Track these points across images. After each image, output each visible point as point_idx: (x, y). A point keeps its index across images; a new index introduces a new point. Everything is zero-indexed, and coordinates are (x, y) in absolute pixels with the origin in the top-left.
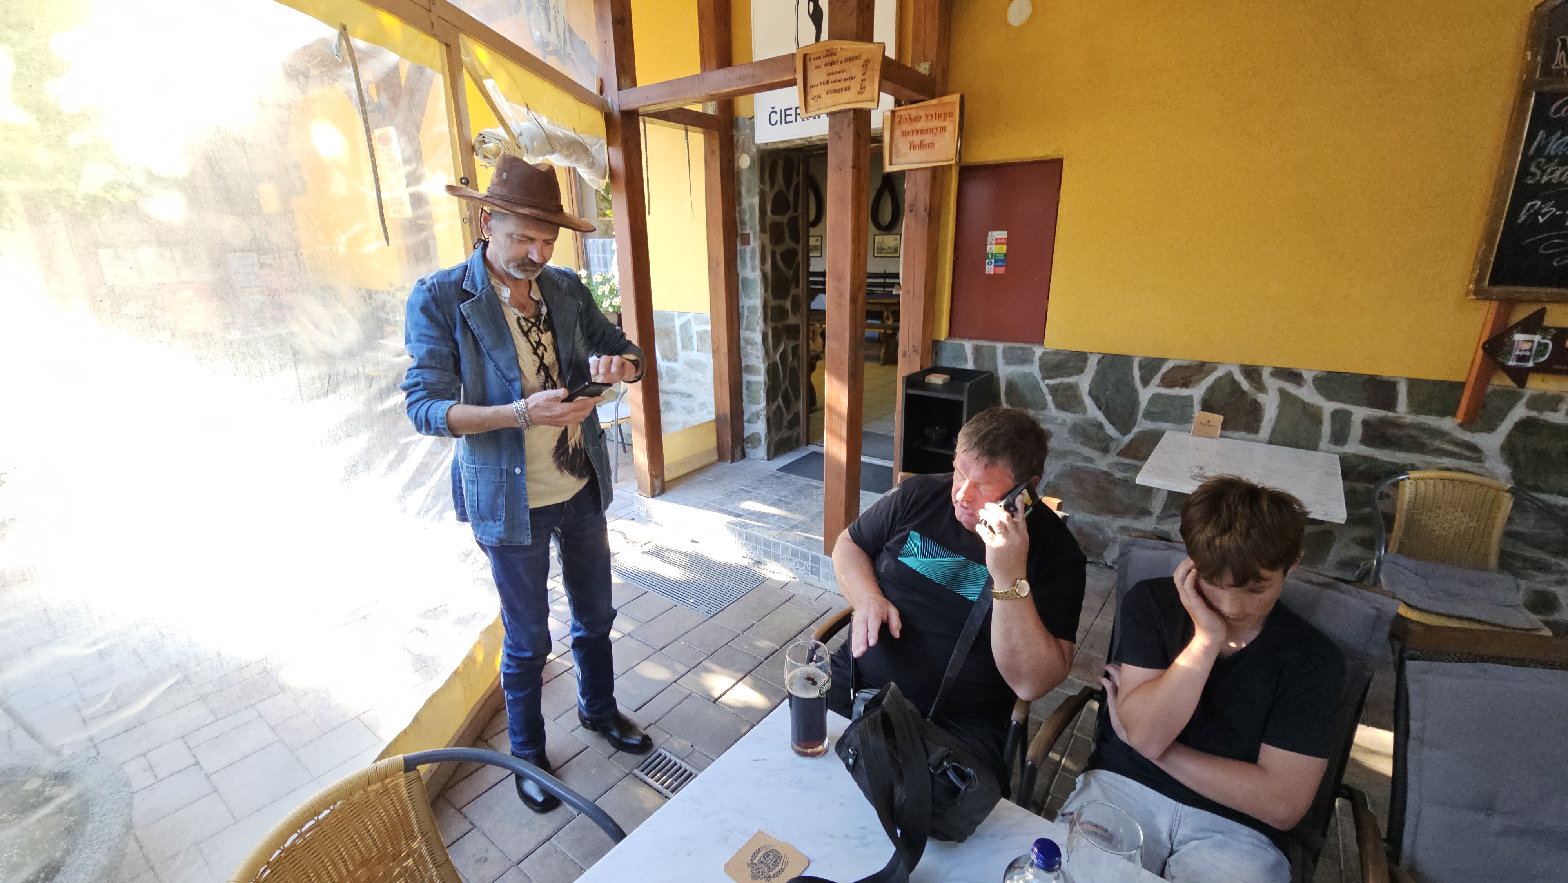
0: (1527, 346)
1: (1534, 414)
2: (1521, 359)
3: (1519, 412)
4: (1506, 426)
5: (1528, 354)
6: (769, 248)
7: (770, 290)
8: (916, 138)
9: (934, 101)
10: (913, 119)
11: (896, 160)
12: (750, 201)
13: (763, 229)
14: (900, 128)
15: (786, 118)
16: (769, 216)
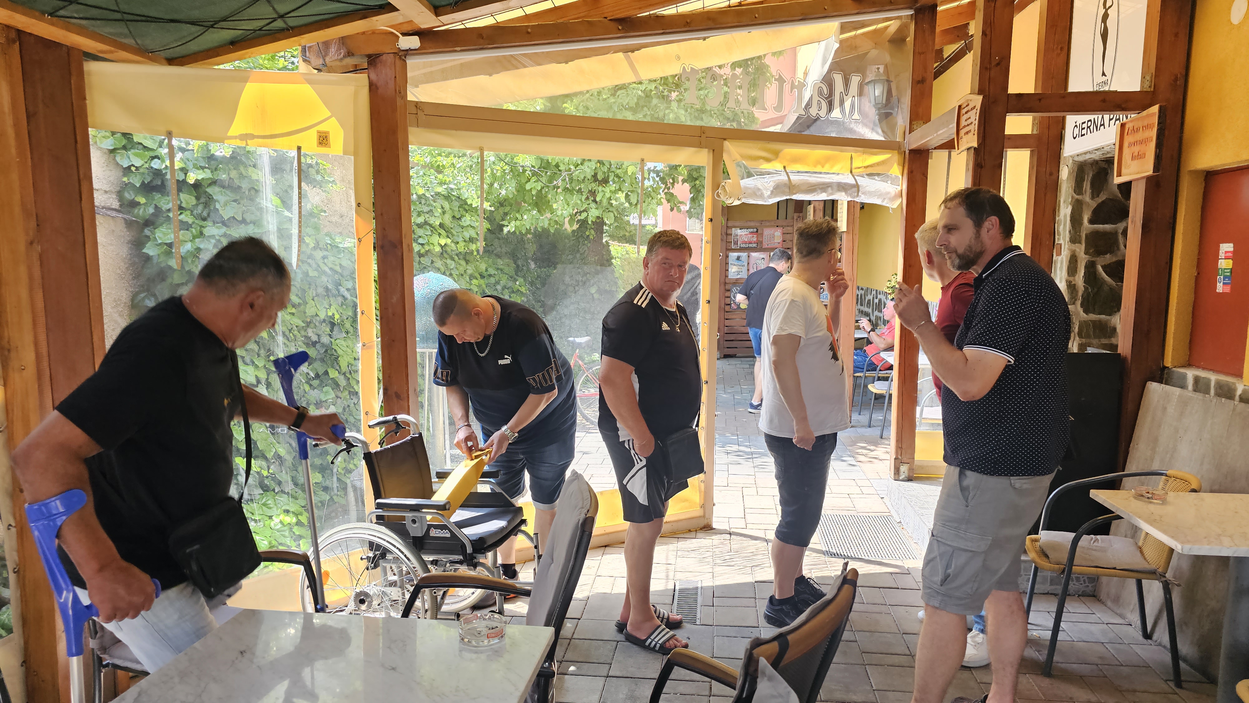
6: (1083, 259)
7: (1079, 303)
8: (1136, 149)
9: (1145, 113)
10: (1135, 130)
11: (1124, 171)
12: (1065, 211)
13: (1074, 240)
14: (1128, 140)
15: (1082, 131)
16: (1086, 226)
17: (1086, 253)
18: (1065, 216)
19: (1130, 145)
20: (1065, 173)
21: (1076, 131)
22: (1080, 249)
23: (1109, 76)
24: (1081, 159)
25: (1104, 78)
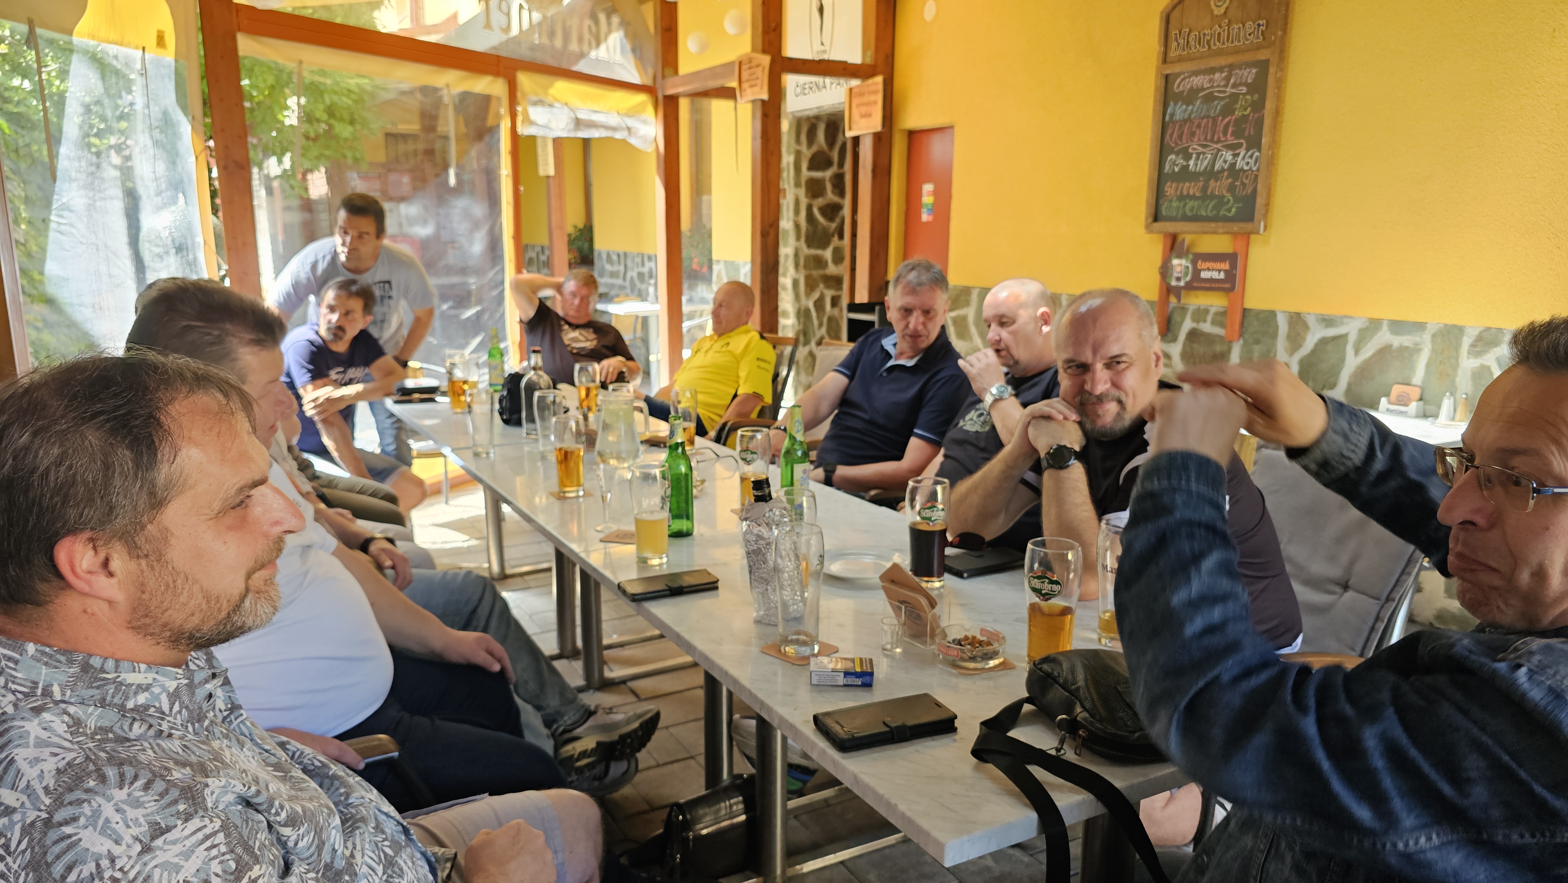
0: (1179, 269)
1: (1195, 325)
2: (1178, 279)
3: (1188, 325)
4: (1182, 336)
5: (1180, 275)
6: (804, 201)
7: (803, 239)
8: (864, 109)
9: (870, 81)
10: (861, 94)
11: (853, 126)
12: (787, 159)
13: (797, 185)
14: (855, 102)
15: (803, 90)
16: (806, 174)
17: (807, 195)
18: (788, 164)
19: (858, 106)
20: (785, 125)
21: (799, 90)
22: (802, 192)
23: (827, 47)
24: (799, 115)
25: (822, 48)
